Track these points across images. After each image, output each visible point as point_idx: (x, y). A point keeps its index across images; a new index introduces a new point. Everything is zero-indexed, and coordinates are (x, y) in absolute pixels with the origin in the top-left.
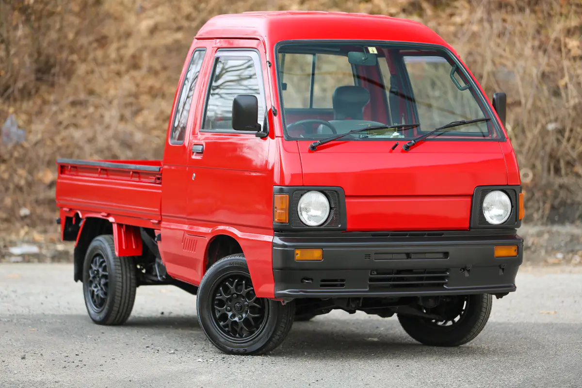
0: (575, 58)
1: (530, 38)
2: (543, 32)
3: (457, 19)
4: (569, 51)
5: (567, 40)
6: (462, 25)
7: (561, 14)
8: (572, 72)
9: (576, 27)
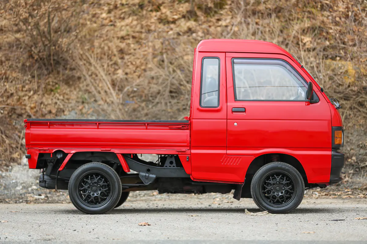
0: (309, 50)
1: (277, 36)
2: (285, 31)
3: (223, 23)
4: (305, 44)
5: (303, 37)
6: (226, 26)
7: (298, 19)
8: (308, 60)
9: (308, 28)
